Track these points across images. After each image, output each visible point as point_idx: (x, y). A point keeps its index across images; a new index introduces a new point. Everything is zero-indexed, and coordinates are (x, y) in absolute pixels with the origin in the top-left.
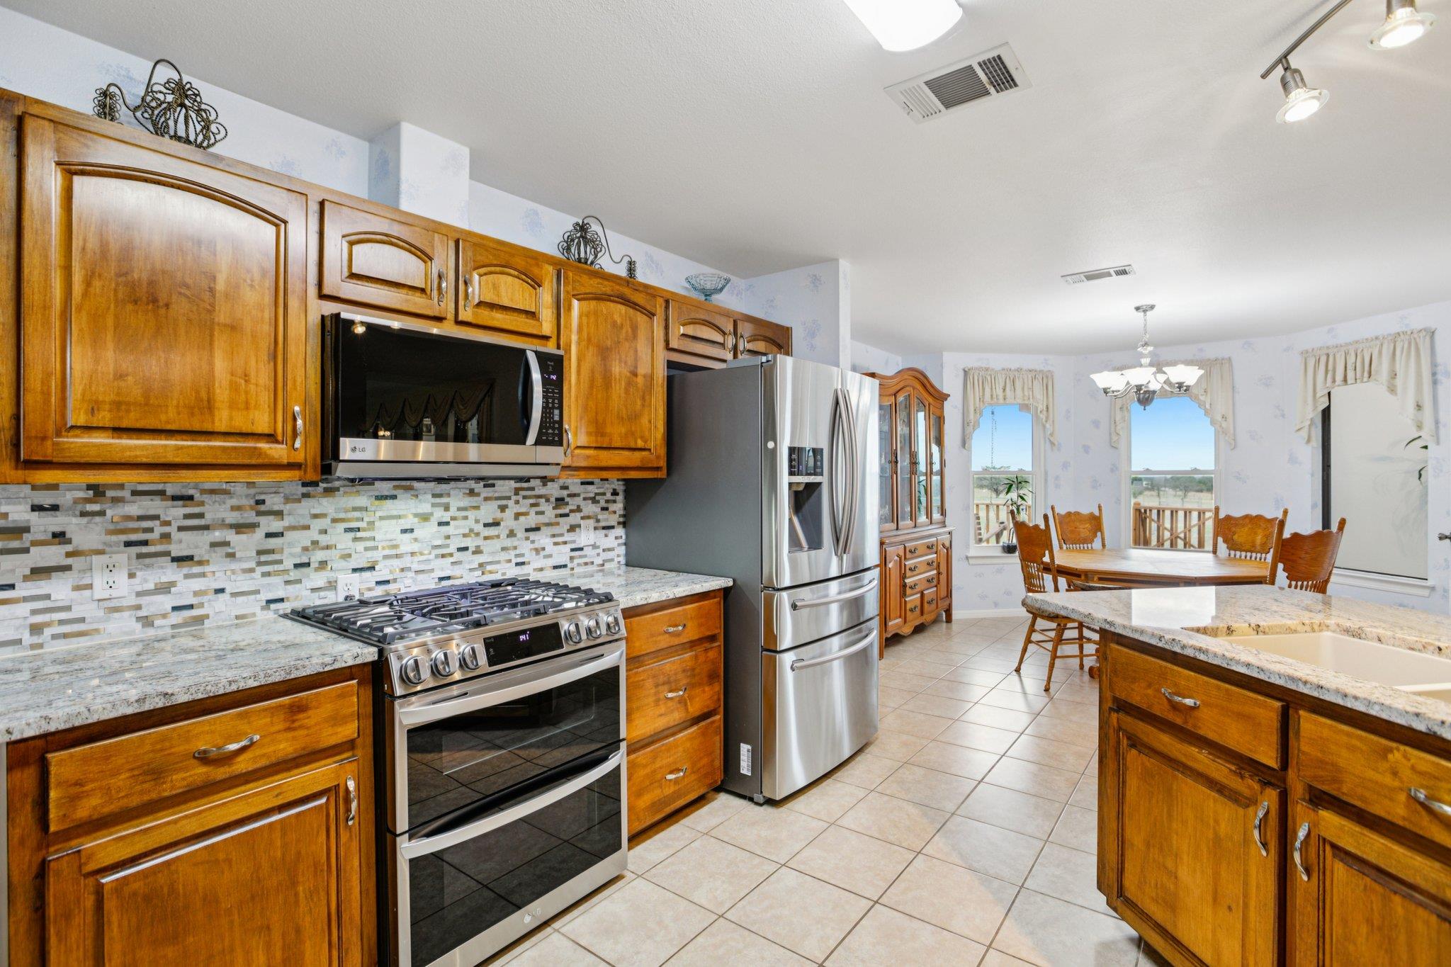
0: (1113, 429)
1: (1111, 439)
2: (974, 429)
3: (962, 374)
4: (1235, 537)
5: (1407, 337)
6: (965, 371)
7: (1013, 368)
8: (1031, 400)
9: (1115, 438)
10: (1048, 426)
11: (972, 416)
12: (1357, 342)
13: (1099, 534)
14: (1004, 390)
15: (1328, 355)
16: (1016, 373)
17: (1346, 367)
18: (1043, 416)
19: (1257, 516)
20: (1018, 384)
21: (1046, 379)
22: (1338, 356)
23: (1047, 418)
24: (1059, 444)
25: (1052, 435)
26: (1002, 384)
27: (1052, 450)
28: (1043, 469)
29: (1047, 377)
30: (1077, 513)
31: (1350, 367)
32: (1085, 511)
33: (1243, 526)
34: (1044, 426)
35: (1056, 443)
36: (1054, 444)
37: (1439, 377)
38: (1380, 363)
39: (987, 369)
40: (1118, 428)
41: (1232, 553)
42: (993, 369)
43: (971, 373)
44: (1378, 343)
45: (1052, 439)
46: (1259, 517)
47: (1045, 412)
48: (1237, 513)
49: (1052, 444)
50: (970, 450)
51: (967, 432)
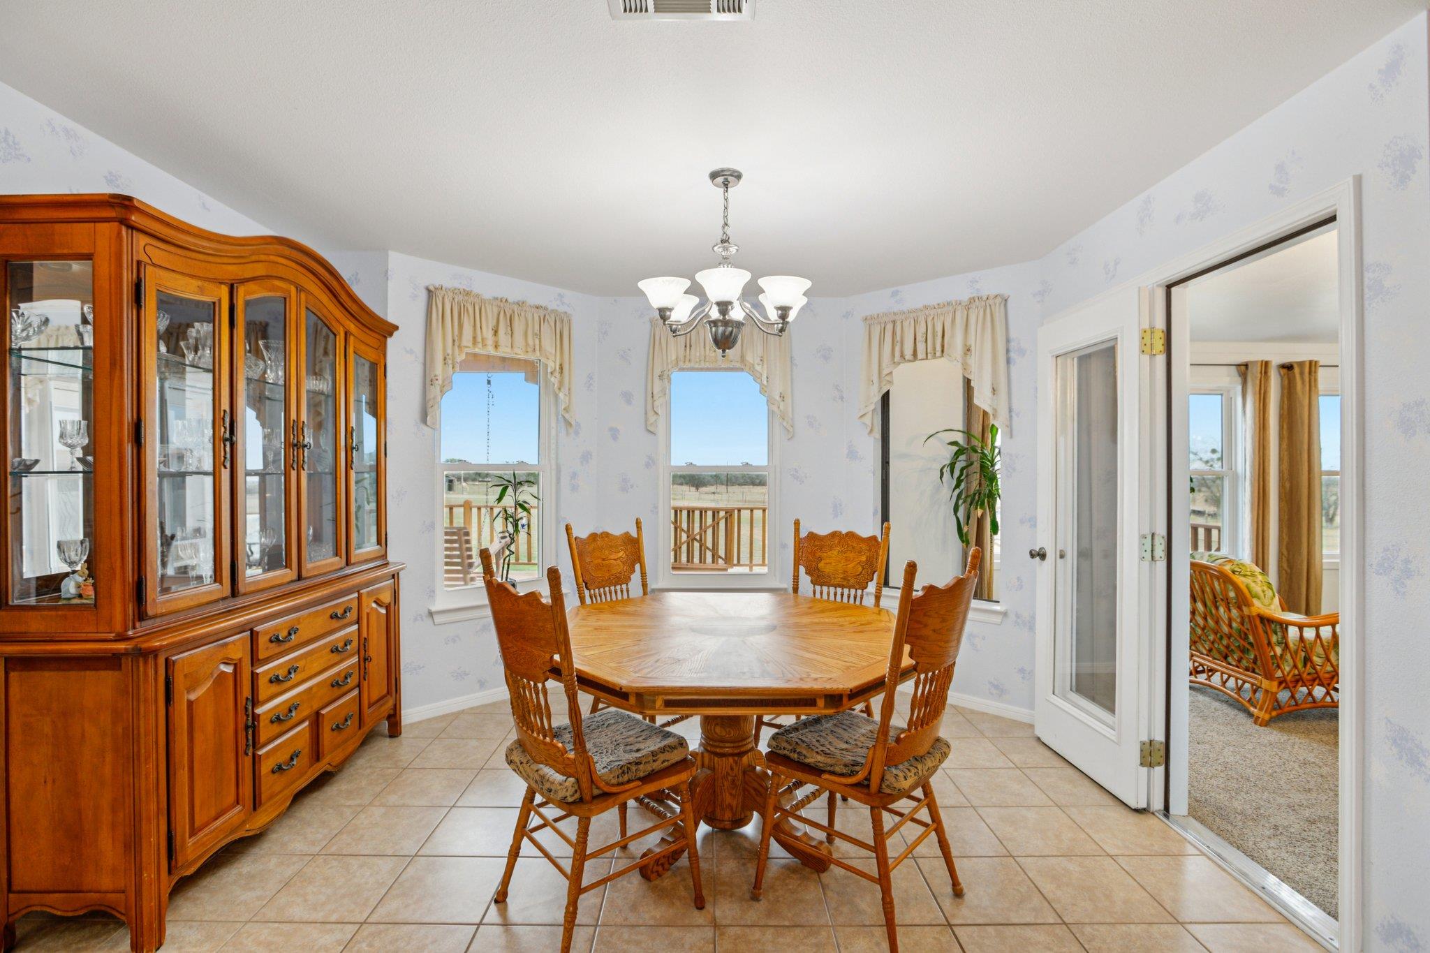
0: (649, 406)
1: (646, 420)
2: (442, 392)
3: (423, 295)
4: (821, 565)
5: (983, 304)
6: (429, 291)
7: (511, 300)
8: (538, 353)
9: (652, 418)
10: (561, 395)
11: (439, 369)
12: (927, 307)
13: (637, 567)
14: (496, 332)
15: (894, 322)
16: (516, 307)
17: (915, 339)
18: (554, 380)
19: (847, 534)
20: (519, 326)
21: (561, 325)
22: (906, 324)
23: (561, 383)
24: (578, 424)
25: (567, 410)
26: (492, 323)
27: (568, 434)
28: (553, 462)
29: (562, 321)
30: (606, 535)
31: (920, 338)
32: (617, 531)
33: (831, 548)
34: (556, 396)
35: (573, 423)
36: (570, 424)
37: (1012, 355)
38: (953, 336)
39: (468, 293)
40: (657, 403)
41: (818, 588)
42: (477, 296)
43: (440, 294)
44: (951, 308)
45: (567, 416)
46: (851, 535)
47: (557, 374)
48: (823, 531)
49: (568, 424)
50: (435, 428)
51: (430, 396)
